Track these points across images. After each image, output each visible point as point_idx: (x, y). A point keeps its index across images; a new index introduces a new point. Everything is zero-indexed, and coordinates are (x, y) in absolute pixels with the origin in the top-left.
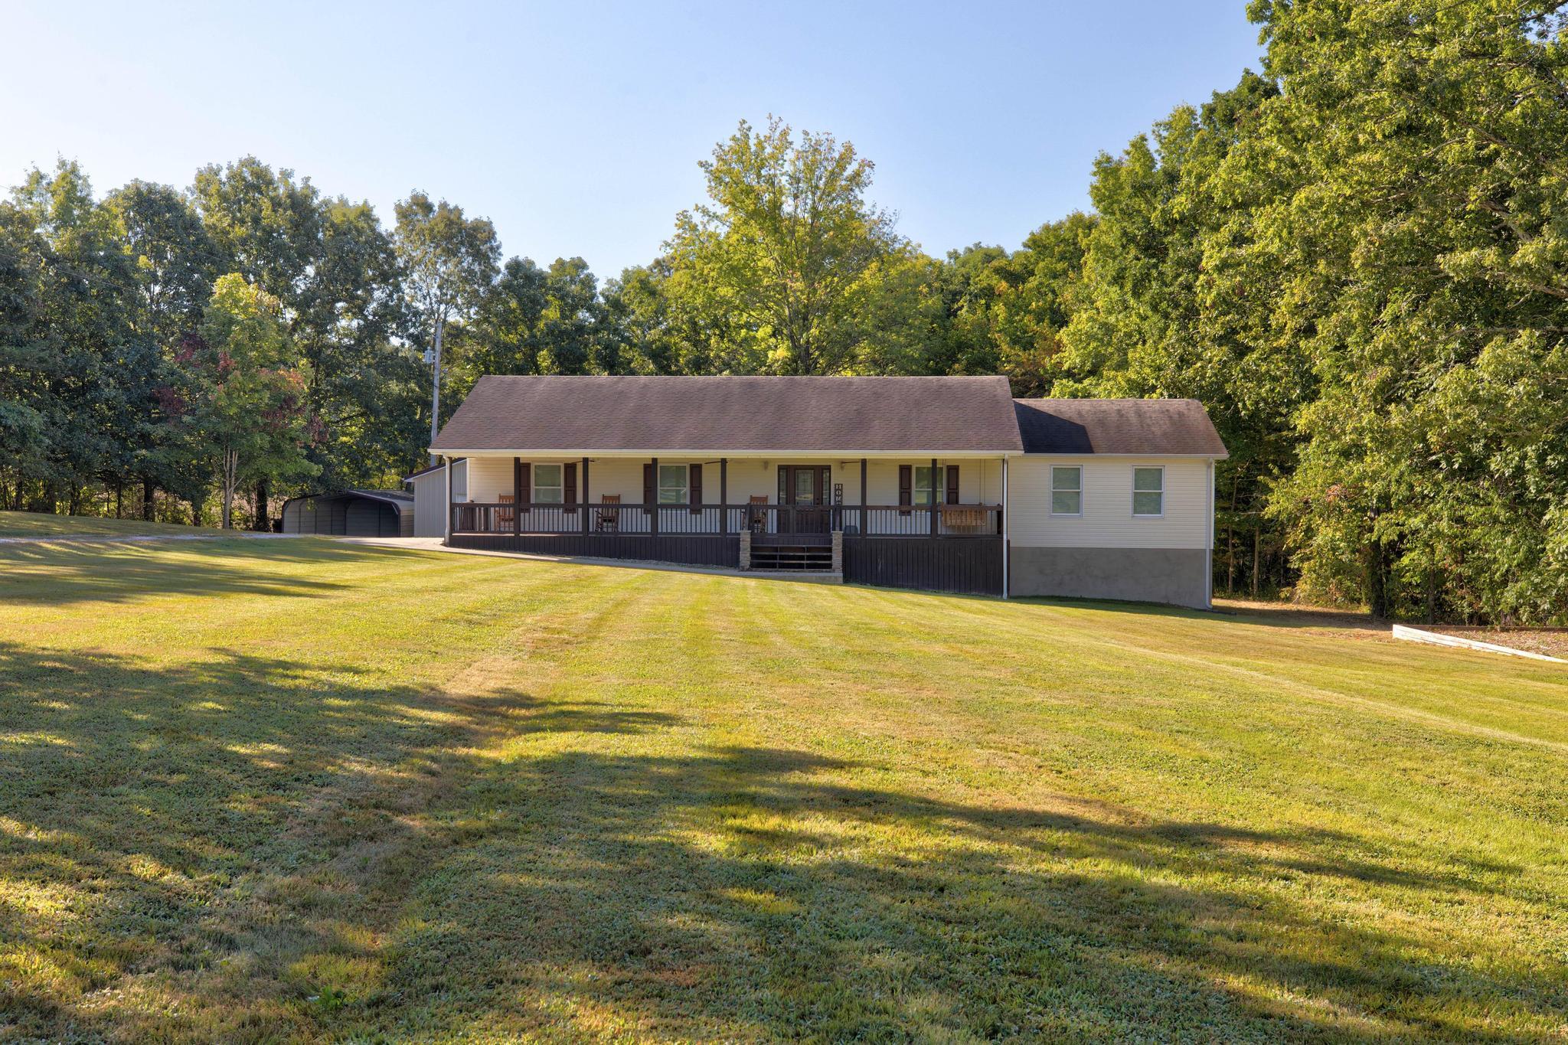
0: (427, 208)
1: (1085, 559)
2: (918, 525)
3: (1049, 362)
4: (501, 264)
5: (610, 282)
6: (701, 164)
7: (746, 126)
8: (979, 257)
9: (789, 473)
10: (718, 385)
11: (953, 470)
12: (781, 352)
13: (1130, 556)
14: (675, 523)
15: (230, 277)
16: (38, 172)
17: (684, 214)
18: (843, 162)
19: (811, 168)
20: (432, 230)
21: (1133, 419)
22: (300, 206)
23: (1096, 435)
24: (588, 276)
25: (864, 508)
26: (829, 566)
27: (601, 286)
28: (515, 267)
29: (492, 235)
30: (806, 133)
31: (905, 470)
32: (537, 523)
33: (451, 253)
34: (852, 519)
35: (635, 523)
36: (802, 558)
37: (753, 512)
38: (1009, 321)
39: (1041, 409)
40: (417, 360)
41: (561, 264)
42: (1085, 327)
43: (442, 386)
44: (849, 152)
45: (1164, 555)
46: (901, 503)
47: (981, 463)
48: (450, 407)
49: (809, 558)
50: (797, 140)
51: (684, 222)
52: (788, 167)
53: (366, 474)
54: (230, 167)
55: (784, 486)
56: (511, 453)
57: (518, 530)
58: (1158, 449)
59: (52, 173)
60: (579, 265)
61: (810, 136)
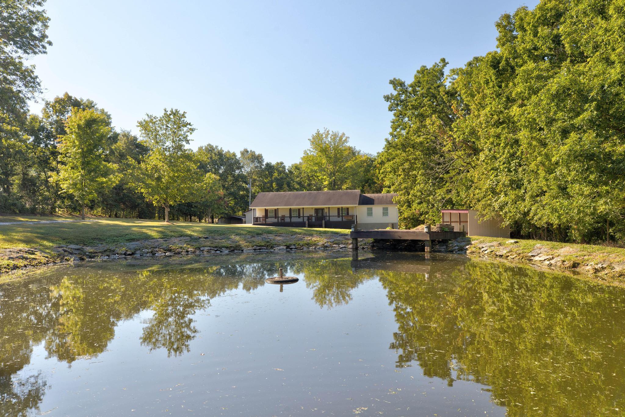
0: (247, 152)
1: (373, 225)
2: (340, 219)
4: (264, 163)
5: (289, 167)
6: (309, 140)
7: (318, 130)
9: (317, 210)
10: (304, 193)
11: (348, 209)
13: (382, 224)
14: (294, 220)
15: (209, 173)
18: (342, 137)
19: (334, 139)
20: (248, 157)
21: (385, 198)
22: (220, 154)
23: (376, 201)
24: (284, 166)
25: (329, 216)
26: (322, 227)
27: (287, 168)
28: (268, 165)
29: (262, 157)
30: (332, 131)
31: (338, 209)
32: (269, 220)
33: (253, 162)
34: (328, 218)
35: (287, 220)
37: (309, 218)
39: (368, 196)
40: (246, 187)
41: (278, 163)
43: (251, 192)
45: (388, 224)
46: (338, 215)
47: (352, 207)
48: (254, 197)
49: (319, 226)
50: (331, 133)
51: (305, 152)
52: (329, 139)
53: (235, 212)
54: (205, 146)
55: (316, 213)
56: (264, 208)
57: (266, 222)
58: (387, 204)
60: (282, 163)
61: (334, 132)
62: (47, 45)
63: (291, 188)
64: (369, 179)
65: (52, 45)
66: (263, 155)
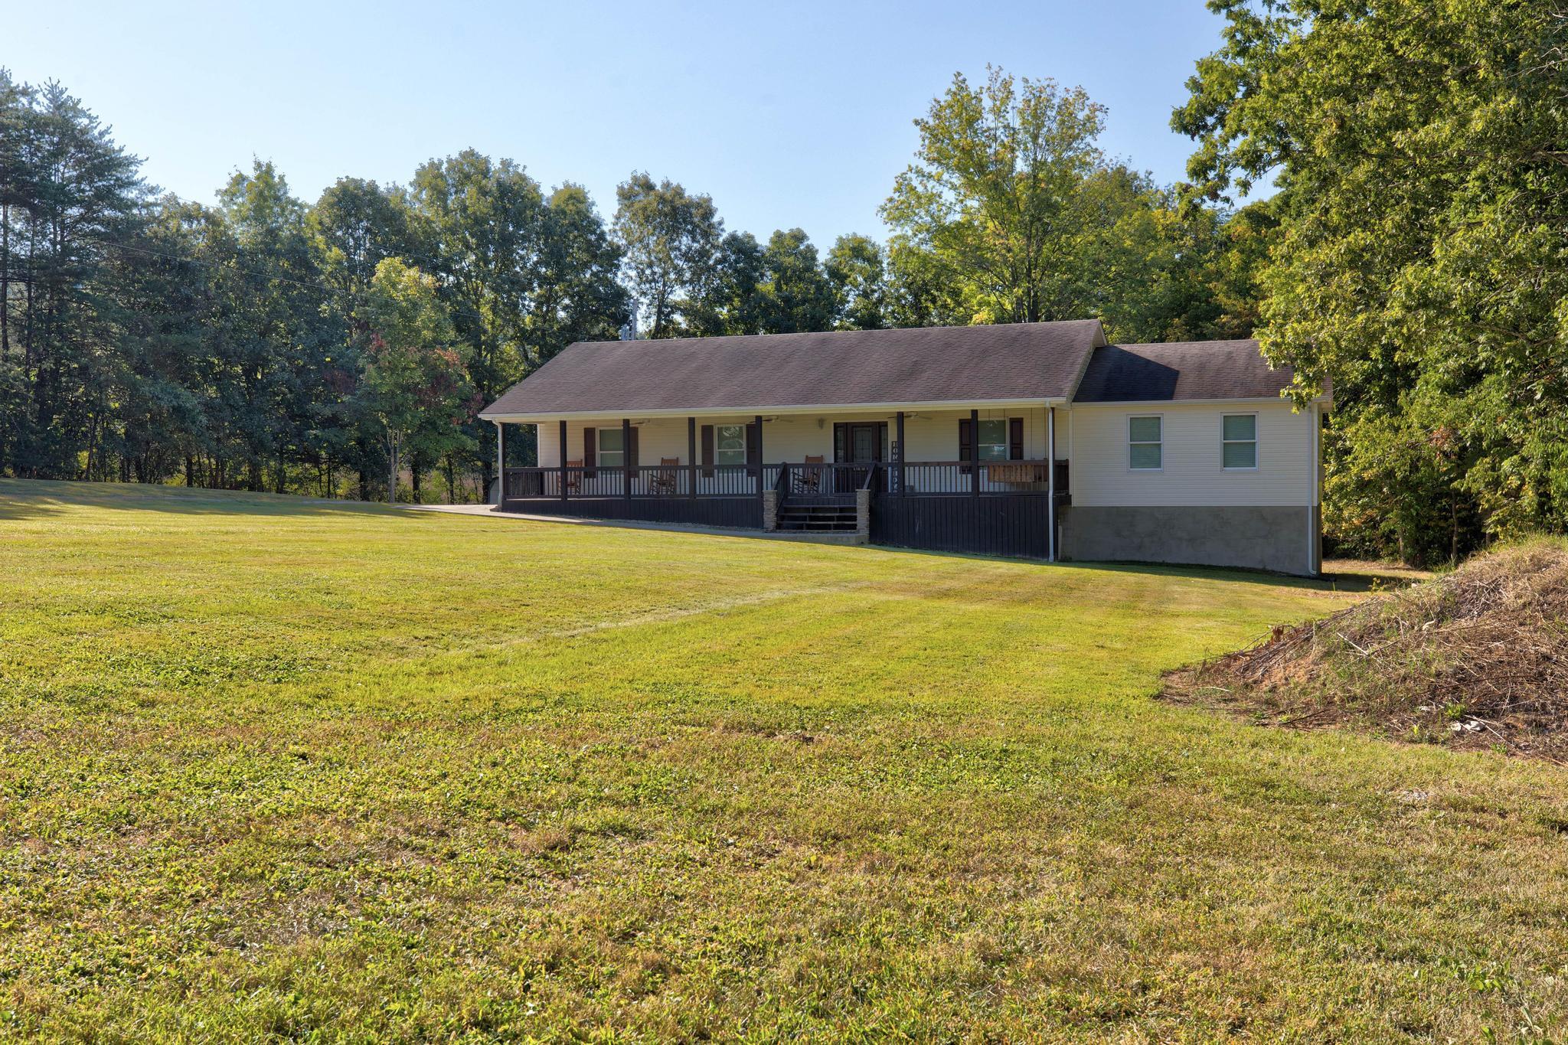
0: (649, 187)
1: (1166, 519)
4: (721, 240)
6: (917, 123)
7: (960, 78)
9: (846, 432)
11: (1017, 423)
13: (1219, 516)
14: (710, 487)
15: (386, 261)
16: (241, 175)
17: (902, 177)
20: (651, 211)
23: (1187, 380)
24: (808, 247)
26: (854, 527)
27: (823, 257)
28: (735, 242)
29: (713, 209)
30: (1026, 81)
31: (966, 425)
36: (831, 519)
39: (1142, 355)
41: (779, 237)
45: (1258, 513)
46: (961, 458)
49: (839, 518)
50: (1018, 88)
51: (901, 181)
54: (451, 160)
55: (841, 444)
56: (555, 416)
58: (1253, 393)
59: (250, 173)
60: (799, 237)
61: (1032, 81)
64: (1191, 297)
66: (714, 204)
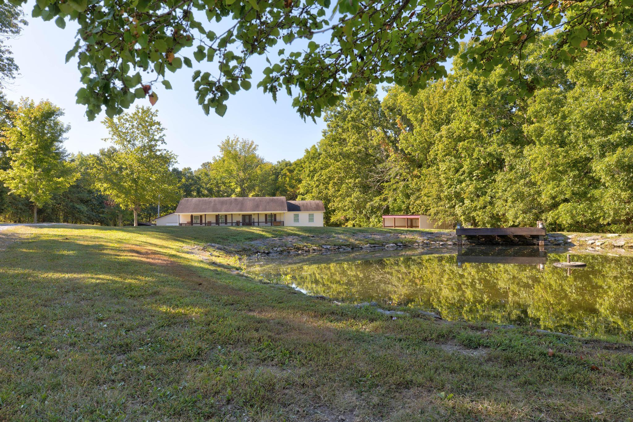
2: (269, 225)
3: (298, 191)
8: (284, 163)
9: (244, 216)
10: (229, 199)
11: (275, 215)
12: (238, 190)
14: (222, 225)
17: (214, 157)
18: (251, 146)
19: (244, 146)
21: (309, 204)
23: (302, 208)
25: (259, 222)
31: (266, 215)
34: (256, 224)
35: (214, 226)
37: (237, 223)
38: (290, 181)
39: (293, 203)
42: (304, 184)
44: (253, 142)
46: (265, 221)
47: (280, 213)
50: (241, 140)
52: (239, 146)
55: (243, 219)
56: (191, 214)
58: (313, 210)
61: (244, 139)
62: (21, 25)
63: (199, 194)
65: (28, 25)
